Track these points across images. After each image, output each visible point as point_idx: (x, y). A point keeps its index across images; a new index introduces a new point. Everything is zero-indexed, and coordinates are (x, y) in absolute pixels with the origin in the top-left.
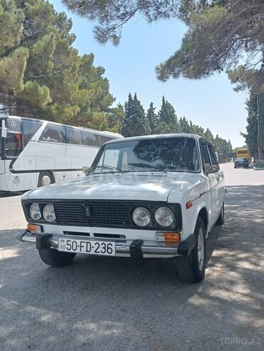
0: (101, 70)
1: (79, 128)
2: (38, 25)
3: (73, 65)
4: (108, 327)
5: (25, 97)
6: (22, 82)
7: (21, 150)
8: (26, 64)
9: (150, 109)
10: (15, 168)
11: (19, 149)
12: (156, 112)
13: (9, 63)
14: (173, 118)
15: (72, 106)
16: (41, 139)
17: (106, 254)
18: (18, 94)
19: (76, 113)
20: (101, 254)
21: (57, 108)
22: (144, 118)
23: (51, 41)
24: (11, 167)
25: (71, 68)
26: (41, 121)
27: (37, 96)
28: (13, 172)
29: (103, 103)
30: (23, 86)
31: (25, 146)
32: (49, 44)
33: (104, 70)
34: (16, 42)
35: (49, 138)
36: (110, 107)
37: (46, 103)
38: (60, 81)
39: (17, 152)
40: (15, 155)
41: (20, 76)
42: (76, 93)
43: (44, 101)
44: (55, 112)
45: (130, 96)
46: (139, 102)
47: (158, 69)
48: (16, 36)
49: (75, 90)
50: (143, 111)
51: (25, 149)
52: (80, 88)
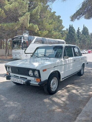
0: (59, 17)
1: (48, 39)
2: (35, 3)
3: (47, 16)
4: (15, 104)
5: (30, 29)
6: (29, 24)
7: (28, 47)
8: (29, 18)
9: (78, 30)
10: (26, 52)
11: (27, 46)
12: (80, 31)
13: (24, 18)
14: (87, 33)
15: (45, 31)
16: (34, 43)
17: (21, 83)
18: (28, 28)
19: (47, 33)
20: (20, 83)
21: (41, 32)
22: (75, 33)
23: (38, 9)
24: (25, 52)
25: (46, 18)
26: (35, 36)
27: (33, 28)
28: (26, 53)
29: (60, 28)
30: (29, 25)
31: (29, 45)
32: (38, 10)
33: (60, 17)
34: (26, 11)
35: (37, 42)
36: (63, 30)
37: (37, 30)
38: (42, 22)
39: (27, 47)
40: (26, 48)
41: (28, 22)
42: (48, 26)
43: (36, 30)
44: (40, 33)
45: (70, 25)
46: (73, 28)
47: (70, 17)
48: (26, 9)
49: (47, 25)
50: (75, 31)
51: (29, 46)
52: (49, 24)
